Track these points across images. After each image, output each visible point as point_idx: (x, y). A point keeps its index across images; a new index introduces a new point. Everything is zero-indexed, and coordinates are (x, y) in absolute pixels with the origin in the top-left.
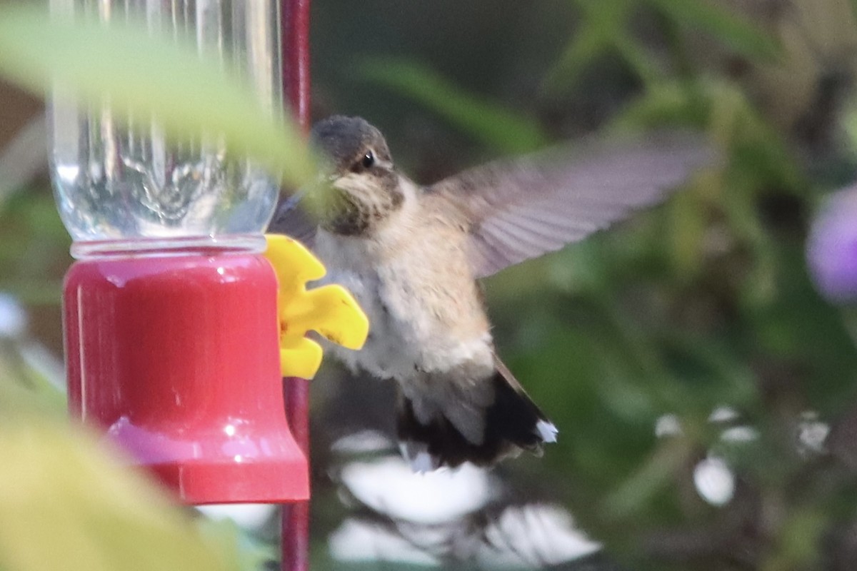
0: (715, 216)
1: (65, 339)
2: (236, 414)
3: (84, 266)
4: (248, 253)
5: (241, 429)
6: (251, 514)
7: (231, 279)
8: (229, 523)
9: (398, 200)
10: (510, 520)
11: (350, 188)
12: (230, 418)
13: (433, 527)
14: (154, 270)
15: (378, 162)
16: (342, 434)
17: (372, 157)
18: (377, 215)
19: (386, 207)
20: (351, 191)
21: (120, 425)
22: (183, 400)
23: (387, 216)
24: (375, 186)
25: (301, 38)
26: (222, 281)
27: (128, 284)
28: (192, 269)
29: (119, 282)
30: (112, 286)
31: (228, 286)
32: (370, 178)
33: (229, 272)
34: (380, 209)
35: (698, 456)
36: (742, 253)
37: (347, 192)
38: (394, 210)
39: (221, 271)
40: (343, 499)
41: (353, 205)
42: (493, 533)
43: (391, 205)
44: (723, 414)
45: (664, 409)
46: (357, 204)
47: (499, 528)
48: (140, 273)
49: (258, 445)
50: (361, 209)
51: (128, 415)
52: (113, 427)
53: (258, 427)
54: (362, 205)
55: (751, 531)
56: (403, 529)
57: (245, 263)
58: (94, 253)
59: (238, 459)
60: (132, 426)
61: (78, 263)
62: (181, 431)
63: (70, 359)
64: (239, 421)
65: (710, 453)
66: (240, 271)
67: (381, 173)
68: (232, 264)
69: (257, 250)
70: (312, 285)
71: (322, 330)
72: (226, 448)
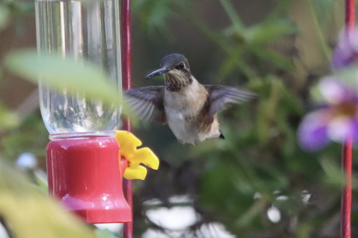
0: (273, 123)
1: (47, 165)
2: (106, 193)
3: (53, 143)
4: (109, 137)
5: (108, 197)
6: (115, 227)
7: (104, 146)
8: (107, 230)
9: (191, 81)
10: (203, 228)
11: (175, 74)
12: (104, 194)
13: (177, 231)
14: (78, 144)
15: (185, 67)
16: (146, 200)
17: (183, 65)
18: (184, 85)
19: (187, 83)
20: (175, 75)
21: (66, 197)
22: (88, 188)
23: (187, 86)
24: (183, 75)
25: (128, 64)
26: (101, 147)
27: (69, 148)
28: (91, 143)
29: (65, 147)
30: (63, 149)
31: (103, 148)
32: (182, 72)
33: (103, 144)
34: (185, 83)
35: (268, 206)
36: (282, 137)
37: (173, 75)
38: (189, 84)
39: (100, 144)
40: (146, 222)
41: (176, 80)
42: (198, 232)
43: (188, 82)
44: (276, 192)
45: (257, 190)
46: (177, 80)
47: (200, 231)
48: (73, 145)
49: (114, 204)
50: (179, 83)
51: (69, 193)
52: (64, 198)
53: (112, 198)
54: (179, 81)
55: (286, 231)
56: (167, 231)
57: (108, 141)
58: (56, 138)
59: (107, 208)
60: (70, 197)
61: (51, 141)
64: (107, 195)
65: (273, 205)
66: (107, 144)
67: (185, 71)
68: (104, 142)
69: (112, 137)
70: (138, 148)
71: (145, 163)
72: (103, 204)
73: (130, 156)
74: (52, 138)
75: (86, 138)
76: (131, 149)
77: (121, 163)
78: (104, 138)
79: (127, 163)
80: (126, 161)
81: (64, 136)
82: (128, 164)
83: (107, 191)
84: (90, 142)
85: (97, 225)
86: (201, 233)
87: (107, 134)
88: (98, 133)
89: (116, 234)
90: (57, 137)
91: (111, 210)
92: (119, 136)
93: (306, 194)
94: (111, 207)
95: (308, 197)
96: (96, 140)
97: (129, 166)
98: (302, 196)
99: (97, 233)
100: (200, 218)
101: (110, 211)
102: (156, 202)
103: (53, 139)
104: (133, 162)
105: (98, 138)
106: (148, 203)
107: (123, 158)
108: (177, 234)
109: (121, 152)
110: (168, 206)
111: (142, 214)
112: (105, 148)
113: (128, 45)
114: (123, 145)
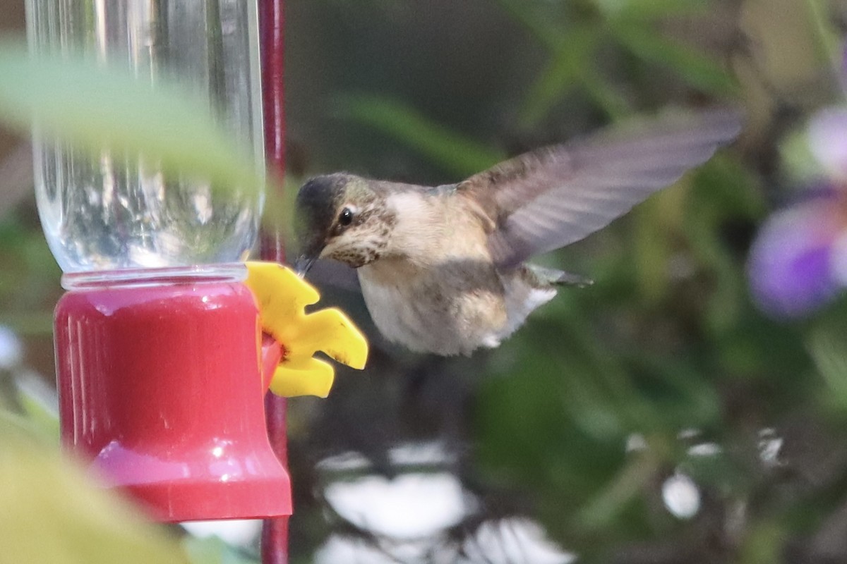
0: (678, 243)
2: (222, 436)
3: (74, 297)
4: (228, 281)
5: (228, 449)
6: (239, 531)
7: (214, 307)
8: (214, 540)
10: (485, 534)
13: (411, 541)
14: (142, 300)
16: (323, 456)
19: (385, 233)
21: (110, 448)
22: (170, 424)
26: (206, 309)
27: (116, 313)
28: (178, 298)
29: (106, 311)
30: (100, 315)
31: (214, 312)
33: (212, 301)
35: (665, 473)
36: (705, 279)
39: (205, 300)
40: (326, 517)
42: (469, 546)
44: (689, 433)
45: (633, 427)
48: (126, 303)
49: (243, 466)
51: (118, 438)
52: (103, 451)
53: (239, 449)
55: (716, 543)
56: (384, 544)
57: (227, 292)
58: (82, 285)
59: (225, 478)
60: (122, 449)
61: (69, 293)
62: (169, 453)
63: (62, 385)
64: (225, 442)
65: (677, 471)
66: (223, 299)
68: (215, 293)
69: (237, 279)
70: (310, 309)
71: (329, 351)
72: (214, 468)
73: (286, 333)
74: (69, 284)
75: (166, 284)
76: (290, 313)
77: (263, 351)
78: (215, 282)
79: (278, 351)
80: (275, 346)
81: (103, 278)
82: (283, 355)
83: (225, 432)
84: (178, 293)
85: (190, 526)
86: (479, 548)
87: (222, 271)
88: (198, 271)
89: (242, 553)
90: (85, 281)
91: (235, 482)
92: (258, 277)
93: (768, 438)
94: (235, 474)
95: (775, 446)
96: (195, 290)
97: (284, 360)
98: (761, 444)
99: (189, 547)
100: (474, 505)
101: (231, 486)
102: (354, 462)
103: (73, 286)
104: (296, 349)
105: (197, 283)
106: (332, 463)
107: (268, 336)
108: (411, 552)
109: (262, 320)
110: (387, 471)
111: (316, 494)
112: (218, 310)
113: (277, 25)
114: (267, 301)
